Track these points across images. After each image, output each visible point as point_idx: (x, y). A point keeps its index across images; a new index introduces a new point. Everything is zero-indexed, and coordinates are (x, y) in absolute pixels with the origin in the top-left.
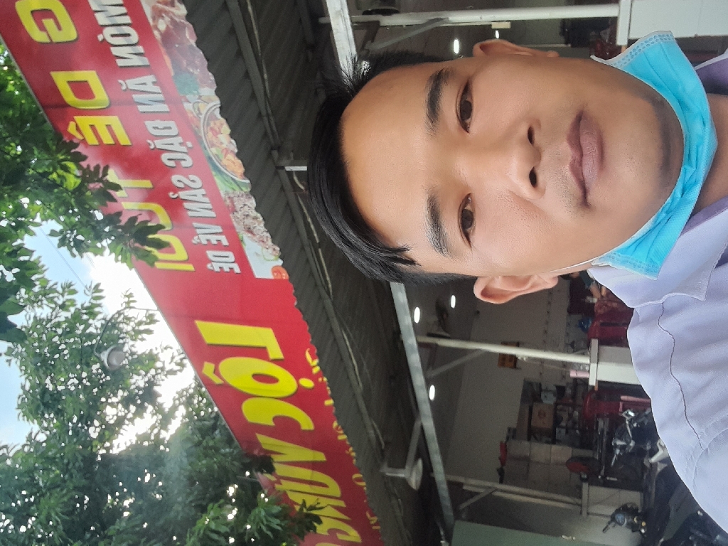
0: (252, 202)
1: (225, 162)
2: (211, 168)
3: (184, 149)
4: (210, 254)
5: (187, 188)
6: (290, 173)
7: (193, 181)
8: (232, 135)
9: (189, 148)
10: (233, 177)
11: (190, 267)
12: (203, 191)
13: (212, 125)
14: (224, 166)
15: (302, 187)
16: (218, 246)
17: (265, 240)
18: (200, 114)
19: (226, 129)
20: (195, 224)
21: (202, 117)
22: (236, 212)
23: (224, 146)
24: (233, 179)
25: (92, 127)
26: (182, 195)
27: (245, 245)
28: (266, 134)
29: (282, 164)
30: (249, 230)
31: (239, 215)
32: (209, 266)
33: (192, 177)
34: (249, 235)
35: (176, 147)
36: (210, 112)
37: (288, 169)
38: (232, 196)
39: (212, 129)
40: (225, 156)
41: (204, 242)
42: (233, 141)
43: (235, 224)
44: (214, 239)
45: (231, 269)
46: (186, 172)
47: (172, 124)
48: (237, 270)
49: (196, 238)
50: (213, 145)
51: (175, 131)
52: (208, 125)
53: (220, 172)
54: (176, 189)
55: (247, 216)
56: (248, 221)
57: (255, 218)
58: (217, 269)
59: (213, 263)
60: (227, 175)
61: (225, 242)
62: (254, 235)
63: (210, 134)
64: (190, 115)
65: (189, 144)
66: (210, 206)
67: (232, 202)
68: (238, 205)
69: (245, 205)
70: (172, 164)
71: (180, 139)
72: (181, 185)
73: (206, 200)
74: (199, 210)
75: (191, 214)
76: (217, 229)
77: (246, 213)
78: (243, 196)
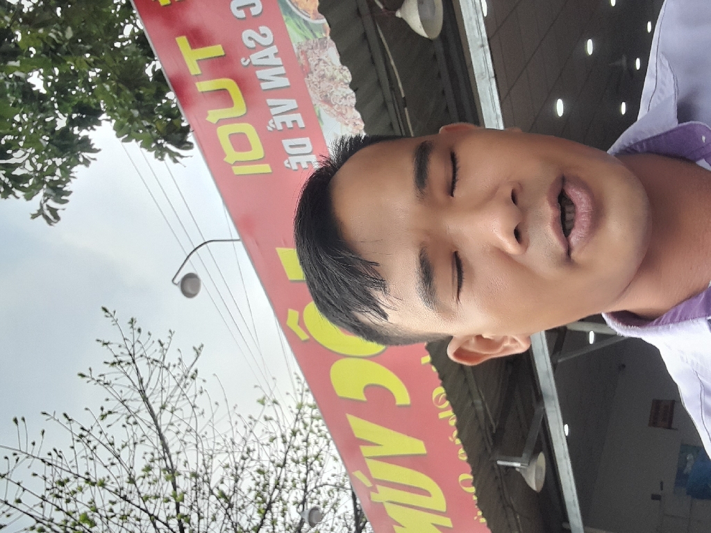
2: (281, 9)
4: (287, 144)
5: (259, 47)
7: (264, 35)
10: (307, 19)
11: (266, 168)
12: (275, 49)
15: (381, 7)
16: (295, 131)
17: (344, 112)
20: (270, 102)
22: (312, 73)
24: (306, 22)
26: (255, 58)
27: (323, 124)
30: (326, 101)
31: (314, 78)
32: (286, 163)
33: (263, 29)
34: (327, 106)
38: (305, 48)
41: (280, 127)
43: (311, 93)
44: (288, 119)
45: (309, 163)
46: (256, 22)
49: (271, 122)
53: (291, 13)
54: (248, 52)
55: (323, 76)
58: (294, 167)
59: (290, 158)
60: (299, 17)
61: (301, 124)
62: (332, 105)
66: (282, 70)
67: (306, 59)
68: (313, 61)
69: (320, 60)
70: (241, 14)
72: (251, 44)
73: (279, 61)
74: (272, 78)
75: (264, 86)
76: (292, 104)
77: (322, 73)
78: (317, 45)
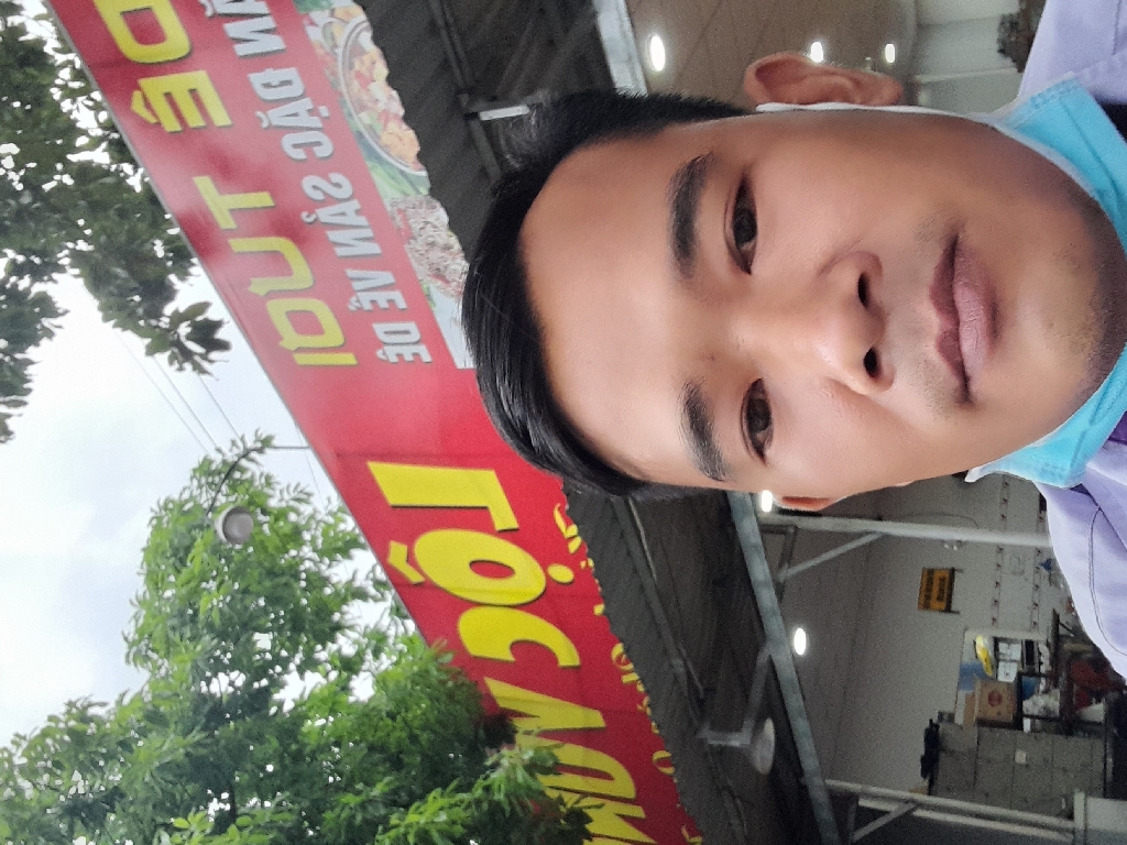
0: (441, 216)
1: (385, 139)
2: (364, 154)
3: (315, 122)
4: (380, 329)
5: (329, 200)
6: (488, 125)
7: (338, 185)
8: (392, 81)
9: (324, 119)
10: (403, 168)
11: (348, 359)
12: (355, 204)
13: (357, 66)
14: (386, 148)
16: (391, 313)
18: (336, 46)
19: (382, 70)
20: (351, 273)
21: (339, 51)
22: (414, 238)
23: (381, 106)
24: (402, 172)
25: (168, 96)
26: (324, 214)
27: (434, 305)
28: (445, 65)
29: (474, 109)
30: (439, 274)
31: (419, 245)
32: (379, 353)
33: (336, 177)
34: (439, 283)
35: (305, 120)
36: (354, 35)
37: (486, 116)
38: (402, 206)
39: (359, 75)
40: (385, 125)
41: (367, 306)
42: (394, 93)
43: (415, 265)
44: (382, 299)
45: (416, 355)
46: (322, 167)
47: (290, 73)
48: (426, 357)
49: (353, 299)
50: (362, 107)
51: (298, 88)
52: (351, 66)
53: (379, 159)
54: (314, 205)
55: (433, 244)
56: (435, 255)
57: (447, 248)
58: (394, 359)
59: (386, 348)
60: (392, 165)
61: (402, 304)
62: (447, 282)
63: (356, 84)
64: (320, 52)
65: (324, 111)
66: (369, 233)
67: (405, 219)
68: (416, 225)
69: (427, 223)
70: (300, 154)
71: (307, 103)
72: (318, 196)
73: (362, 221)
74: (352, 242)
75: (340, 251)
76: (387, 277)
77: (431, 240)
78: (421, 204)
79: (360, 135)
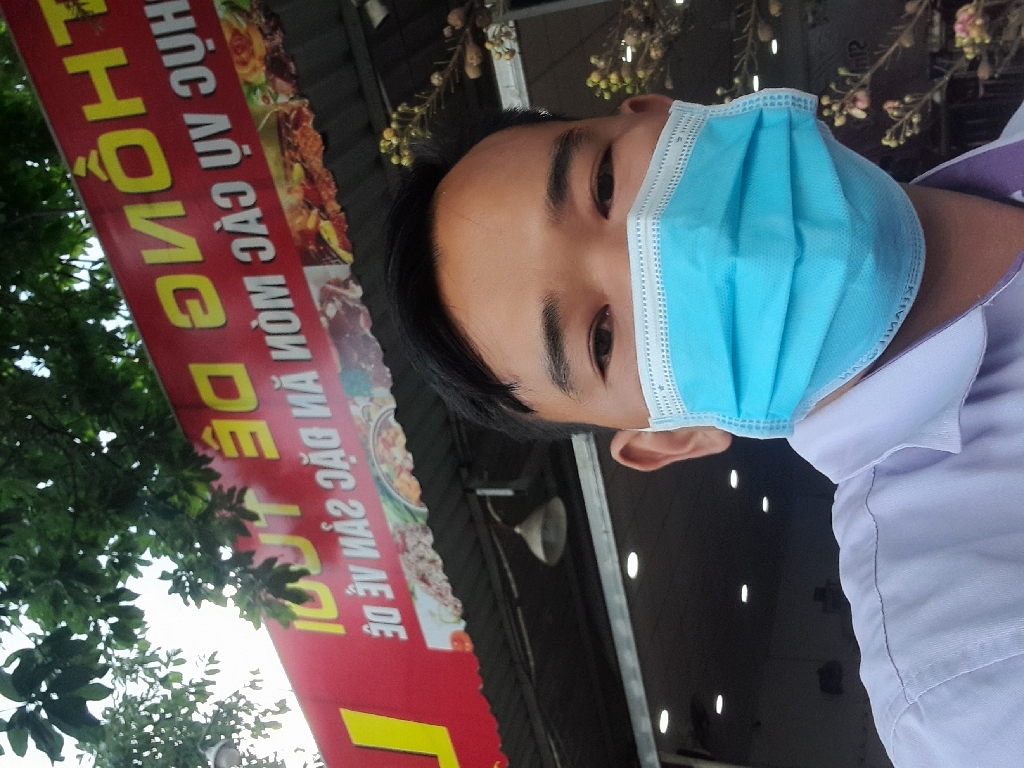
0: (429, 539)
1: (397, 483)
2: (379, 491)
3: (346, 466)
4: (368, 611)
5: (345, 517)
6: (482, 499)
7: (354, 509)
8: (408, 447)
9: (352, 465)
10: (407, 504)
11: (339, 630)
12: (365, 522)
13: (384, 434)
14: (397, 490)
15: (498, 519)
16: (381, 601)
17: (444, 593)
18: (370, 420)
19: (402, 439)
20: (352, 568)
21: (372, 424)
22: (407, 551)
23: (398, 462)
24: (407, 508)
25: (233, 435)
26: (338, 527)
27: (416, 599)
28: (453, 447)
29: (472, 485)
30: (424, 579)
31: (412, 557)
32: (365, 628)
33: (353, 503)
34: (423, 585)
35: (337, 463)
36: (383, 418)
37: (479, 492)
38: (403, 529)
39: (384, 441)
40: (399, 474)
41: (362, 593)
42: (410, 456)
43: (405, 569)
44: (374, 590)
45: (396, 634)
46: (345, 496)
47: (333, 432)
48: (403, 635)
49: (351, 587)
50: (383, 461)
51: (336, 441)
52: (379, 434)
53: (390, 497)
54: (330, 519)
55: (422, 558)
56: (423, 566)
57: (433, 562)
58: (376, 634)
59: (371, 624)
60: (398, 501)
61: (390, 595)
62: (429, 585)
63: (381, 446)
64: (358, 422)
65: (353, 459)
66: (373, 543)
67: (403, 538)
68: (410, 542)
69: (419, 542)
70: (328, 485)
71: (342, 453)
72: (337, 513)
73: (370, 534)
74: (361, 548)
75: (348, 553)
76: (381, 575)
77: (421, 554)
78: (417, 529)
79: (378, 479)
